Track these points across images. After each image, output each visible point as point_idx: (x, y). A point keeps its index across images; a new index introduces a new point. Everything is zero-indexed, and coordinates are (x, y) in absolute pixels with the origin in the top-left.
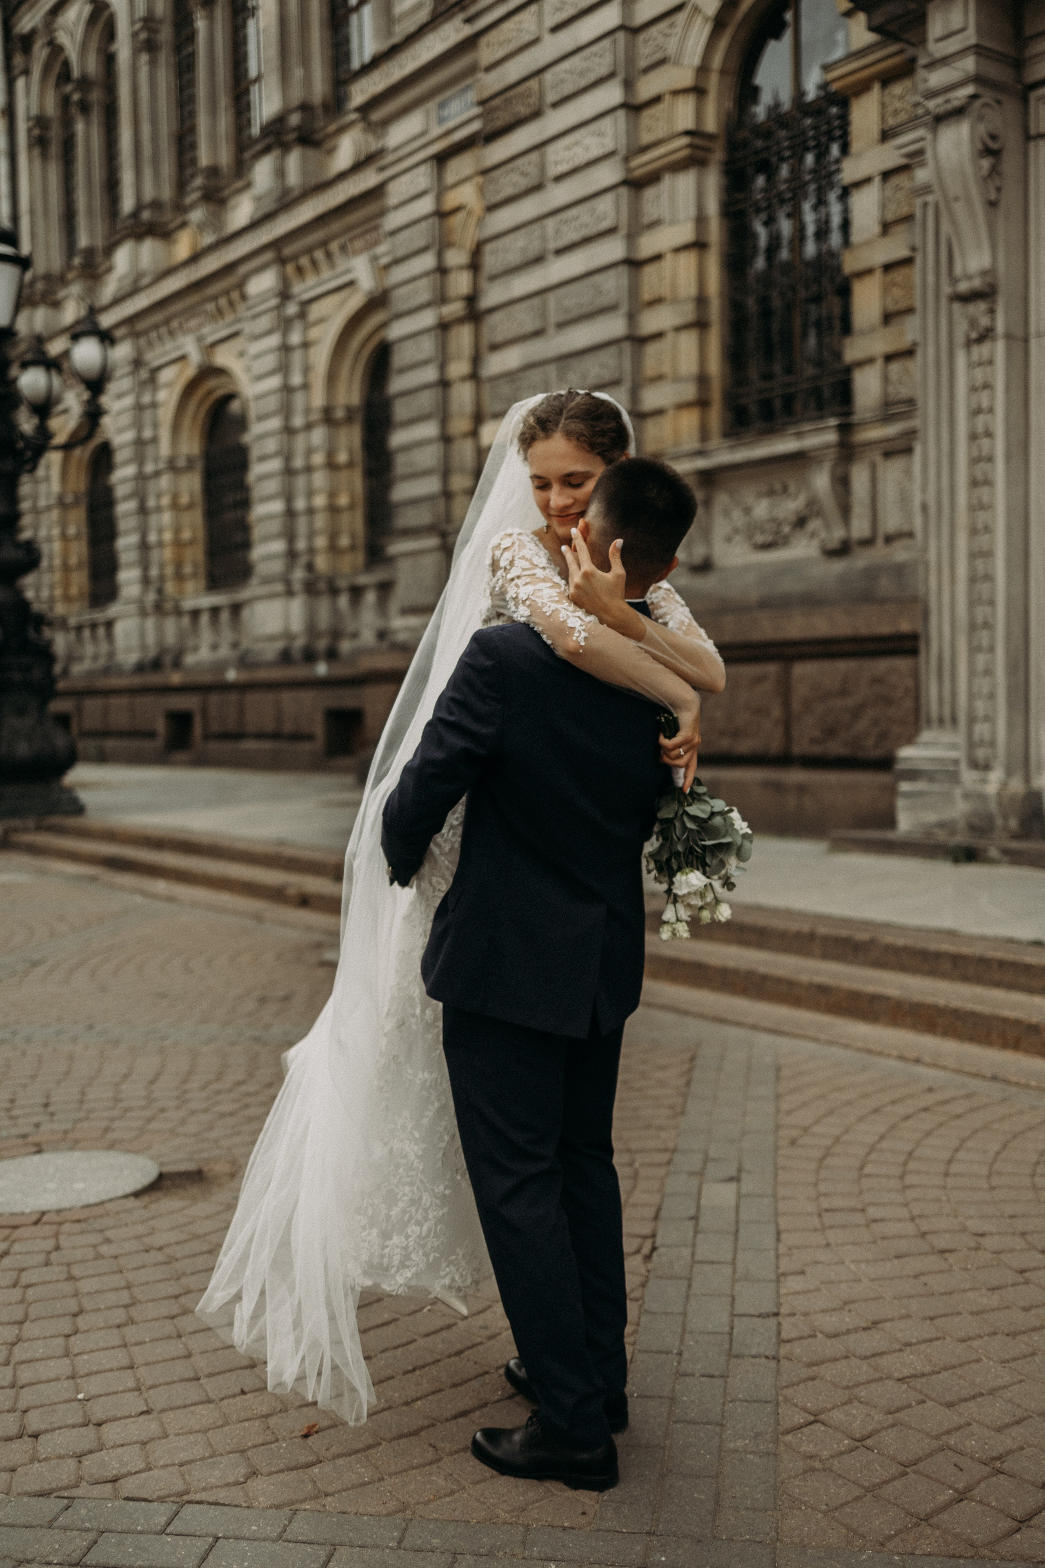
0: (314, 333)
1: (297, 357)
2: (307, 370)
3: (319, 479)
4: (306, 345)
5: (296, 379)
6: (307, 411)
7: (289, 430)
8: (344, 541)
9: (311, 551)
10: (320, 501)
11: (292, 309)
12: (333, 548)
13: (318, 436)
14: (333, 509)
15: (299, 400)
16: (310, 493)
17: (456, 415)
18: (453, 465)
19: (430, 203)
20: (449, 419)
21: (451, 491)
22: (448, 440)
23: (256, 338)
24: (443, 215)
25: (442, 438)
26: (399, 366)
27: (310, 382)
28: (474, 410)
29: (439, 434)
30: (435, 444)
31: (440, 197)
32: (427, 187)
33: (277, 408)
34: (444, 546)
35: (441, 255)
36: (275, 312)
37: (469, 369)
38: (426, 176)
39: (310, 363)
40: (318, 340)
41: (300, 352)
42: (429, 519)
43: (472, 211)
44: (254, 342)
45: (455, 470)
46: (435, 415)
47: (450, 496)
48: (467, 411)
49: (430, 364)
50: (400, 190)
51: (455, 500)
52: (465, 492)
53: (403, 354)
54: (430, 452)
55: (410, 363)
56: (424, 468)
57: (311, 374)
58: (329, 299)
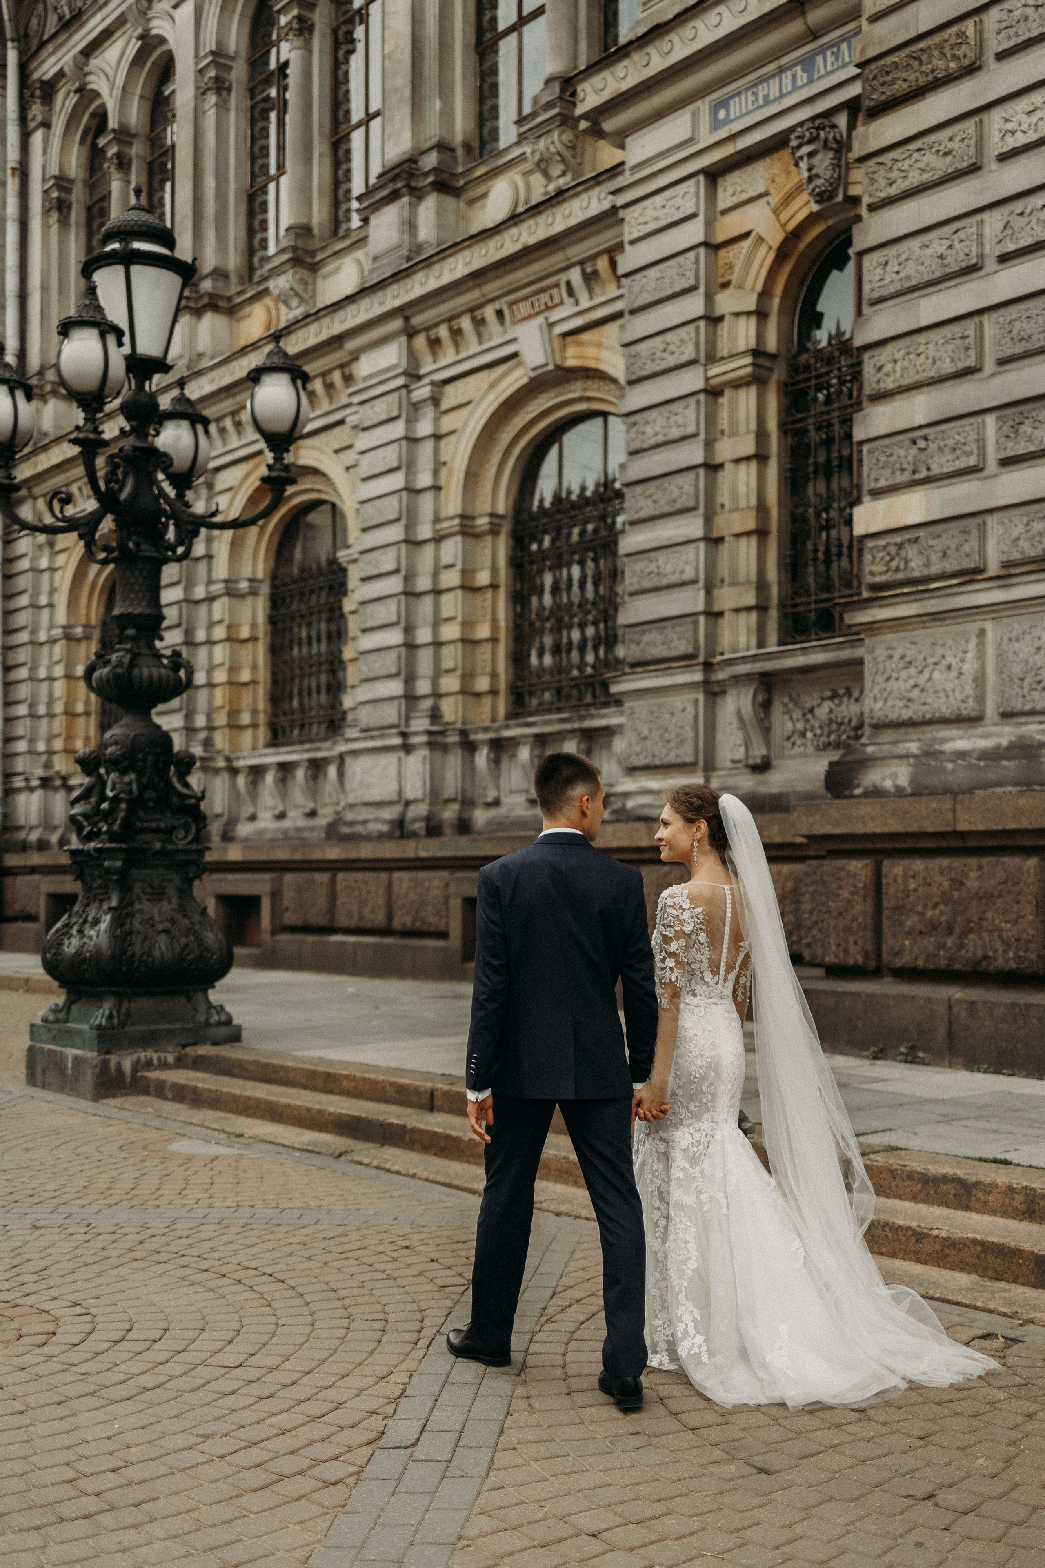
0: (447, 423)
1: (426, 450)
2: (438, 466)
3: (450, 604)
4: (437, 437)
5: (424, 479)
6: (437, 520)
7: (412, 543)
8: (483, 683)
10: (450, 631)
11: (422, 392)
12: (466, 691)
13: (451, 549)
14: (467, 642)
15: (427, 502)
16: (437, 622)
17: (727, 507)
18: (720, 575)
19: (694, 232)
20: (715, 513)
21: (716, 608)
22: (713, 541)
23: (364, 429)
24: (712, 247)
25: (705, 539)
26: (636, 446)
27: (442, 482)
28: (753, 501)
29: (700, 533)
30: (692, 546)
31: (709, 224)
32: (690, 211)
33: (394, 515)
34: (706, 682)
35: (709, 298)
36: (395, 395)
37: (748, 446)
38: (688, 197)
39: (443, 459)
40: (454, 432)
41: (428, 446)
42: (681, 647)
43: (760, 239)
44: (362, 434)
45: (722, 581)
46: (695, 509)
47: (714, 615)
48: (743, 503)
49: (687, 442)
50: (642, 220)
51: (720, 621)
52: (737, 610)
53: (642, 429)
54: (684, 557)
55: (653, 442)
56: (674, 579)
57: (444, 472)
58: (473, 379)
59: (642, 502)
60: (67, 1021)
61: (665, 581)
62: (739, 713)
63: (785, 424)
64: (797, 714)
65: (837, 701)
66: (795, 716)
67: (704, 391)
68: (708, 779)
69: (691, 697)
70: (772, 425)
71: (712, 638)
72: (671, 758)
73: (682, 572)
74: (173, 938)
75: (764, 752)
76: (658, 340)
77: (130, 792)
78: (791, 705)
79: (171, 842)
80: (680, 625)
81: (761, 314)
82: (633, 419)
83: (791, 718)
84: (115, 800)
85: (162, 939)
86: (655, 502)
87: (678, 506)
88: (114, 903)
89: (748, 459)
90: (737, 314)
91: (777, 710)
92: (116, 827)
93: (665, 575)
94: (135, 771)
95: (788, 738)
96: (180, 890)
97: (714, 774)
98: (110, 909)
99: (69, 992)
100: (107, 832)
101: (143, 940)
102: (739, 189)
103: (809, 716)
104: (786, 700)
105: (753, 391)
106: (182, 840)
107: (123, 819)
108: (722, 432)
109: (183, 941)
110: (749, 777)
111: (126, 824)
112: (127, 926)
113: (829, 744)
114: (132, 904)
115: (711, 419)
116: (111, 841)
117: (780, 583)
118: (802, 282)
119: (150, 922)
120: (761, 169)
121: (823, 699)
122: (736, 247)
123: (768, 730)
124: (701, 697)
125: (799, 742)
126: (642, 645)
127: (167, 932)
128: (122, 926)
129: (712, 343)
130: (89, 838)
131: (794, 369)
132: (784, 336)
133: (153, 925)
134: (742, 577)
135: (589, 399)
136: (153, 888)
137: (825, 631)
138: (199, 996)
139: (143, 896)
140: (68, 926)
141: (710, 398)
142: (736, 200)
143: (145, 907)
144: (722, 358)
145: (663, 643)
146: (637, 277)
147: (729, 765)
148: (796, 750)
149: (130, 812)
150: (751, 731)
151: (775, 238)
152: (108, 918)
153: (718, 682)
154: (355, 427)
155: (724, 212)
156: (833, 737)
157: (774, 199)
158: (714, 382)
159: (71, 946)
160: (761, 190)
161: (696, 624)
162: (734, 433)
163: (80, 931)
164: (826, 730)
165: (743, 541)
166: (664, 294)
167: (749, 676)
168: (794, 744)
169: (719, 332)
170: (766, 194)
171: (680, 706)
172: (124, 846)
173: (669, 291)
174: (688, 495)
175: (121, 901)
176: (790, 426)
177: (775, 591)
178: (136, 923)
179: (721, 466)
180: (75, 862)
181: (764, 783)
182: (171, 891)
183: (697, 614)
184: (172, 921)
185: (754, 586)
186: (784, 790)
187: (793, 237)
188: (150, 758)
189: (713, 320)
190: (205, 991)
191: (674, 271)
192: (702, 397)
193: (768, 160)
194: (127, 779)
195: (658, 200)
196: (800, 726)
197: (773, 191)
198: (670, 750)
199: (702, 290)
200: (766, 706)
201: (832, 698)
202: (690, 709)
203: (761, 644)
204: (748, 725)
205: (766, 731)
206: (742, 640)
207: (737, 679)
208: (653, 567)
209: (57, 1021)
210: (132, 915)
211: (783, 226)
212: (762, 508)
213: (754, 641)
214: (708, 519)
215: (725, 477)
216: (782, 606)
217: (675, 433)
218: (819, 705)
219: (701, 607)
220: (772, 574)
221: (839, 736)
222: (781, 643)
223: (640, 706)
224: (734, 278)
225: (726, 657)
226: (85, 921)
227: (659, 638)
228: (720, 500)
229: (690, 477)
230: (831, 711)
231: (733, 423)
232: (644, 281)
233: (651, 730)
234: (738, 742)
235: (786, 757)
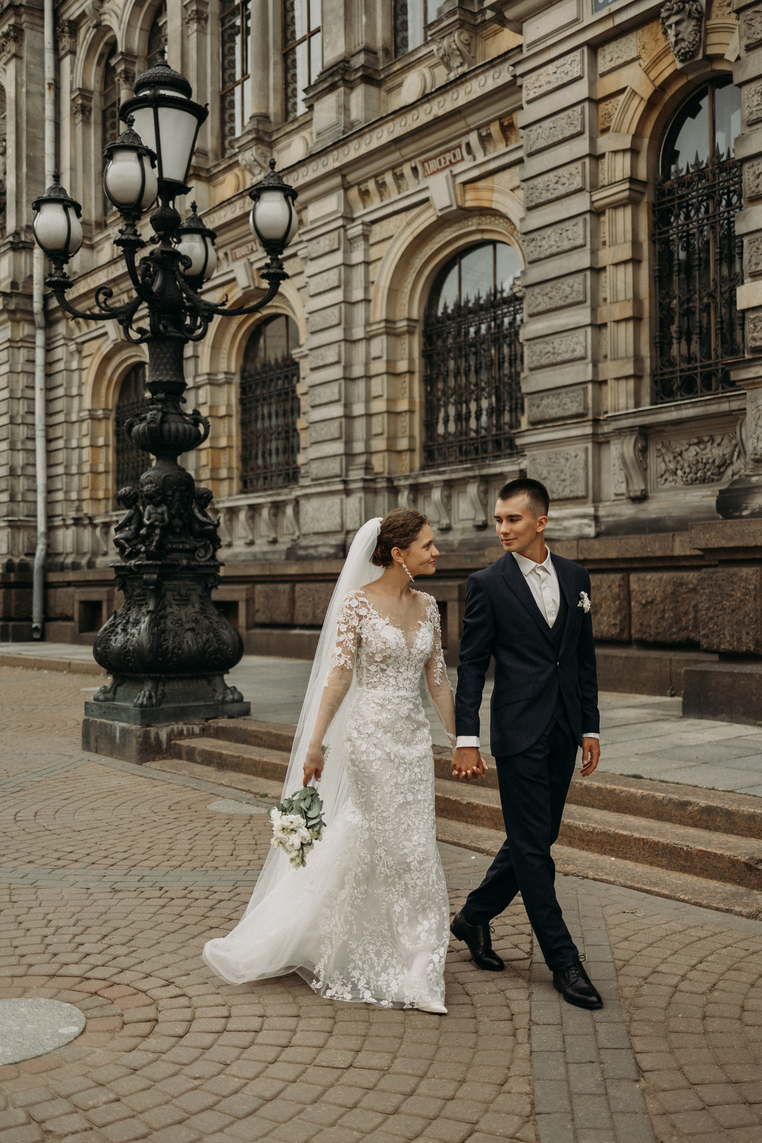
0: (375, 253)
1: (359, 273)
2: (368, 284)
3: (378, 386)
5: (358, 294)
6: (367, 324)
7: (349, 341)
8: (403, 444)
9: (369, 453)
10: (379, 406)
11: (356, 230)
12: (391, 450)
13: (379, 345)
14: (392, 414)
15: (360, 312)
16: (369, 399)
17: (608, 300)
18: (603, 353)
19: (581, 91)
20: (598, 306)
21: (601, 378)
22: (598, 327)
23: (312, 259)
24: (594, 102)
25: (591, 325)
26: (535, 256)
27: (371, 296)
28: (630, 295)
29: (588, 321)
30: (582, 331)
31: (592, 84)
32: (576, 75)
33: (336, 322)
34: (594, 435)
35: (593, 141)
36: (336, 233)
37: (626, 253)
38: (575, 64)
39: (371, 280)
40: (380, 259)
41: (360, 271)
42: (574, 408)
43: (634, 93)
44: (309, 263)
45: (606, 357)
46: (583, 302)
47: (599, 383)
48: (621, 297)
49: (576, 251)
50: (537, 84)
51: (604, 388)
52: (618, 379)
53: (539, 244)
54: (575, 339)
55: (548, 253)
56: (567, 356)
57: (372, 289)
58: (393, 219)
59: (540, 299)
60: (114, 699)
61: (559, 359)
62: (622, 457)
63: (654, 235)
64: (669, 457)
65: (702, 446)
66: (667, 459)
67: (590, 212)
68: (596, 509)
69: (582, 446)
70: (644, 236)
71: (598, 401)
72: (567, 493)
73: (574, 351)
74: (197, 635)
75: (643, 487)
76: (551, 175)
77: (163, 520)
78: (664, 451)
79: (194, 559)
80: (573, 392)
81: (634, 151)
82: (531, 236)
83: (664, 460)
84: (152, 527)
85: (189, 635)
86: (550, 298)
87: (569, 301)
88: (151, 608)
89: (625, 262)
90: (615, 152)
91: (652, 454)
92: (152, 548)
93: (559, 354)
94: (166, 504)
95: (662, 476)
96: (201, 597)
97: (601, 505)
98: (148, 612)
99: (115, 677)
100: (145, 552)
101: (174, 637)
102: (615, 56)
103: (679, 458)
104: (659, 447)
105: (629, 211)
106: (202, 558)
107: (157, 542)
108: (604, 243)
109: (205, 636)
110: (631, 506)
111: (160, 546)
112: (162, 626)
113: (697, 479)
114: (164, 608)
115: (595, 233)
116: (148, 559)
117: (651, 357)
118: (666, 126)
119: (179, 622)
120: (634, 40)
121: (690, 445)
122: (613, 101)
123: (645, 470)
124: (590, 446)
125: (671, 479)
126: (541, 409)
127: (192, 629)
128: (158, 625)
129: (595, 175)
130: (130, 557)
131: (660, 193)
132: (652, 169)
133: (181, 625)
134: (622, 353)
135: (483, 231)
136: (181, 596)
137: (689, 393)
138: (218, 679)
139: (173, 602)
140: (114, 625)
141: (594, 218)
142: (613, 64)
143: (174, 610)
144: (604, 186)
145: (559, 406)
146: (534, 127)
147: (613, 497)
148: (668, 485)
149: (162, 536)
150: (632, 471)
151: (646, 91)
152: (147, 619)
153: (603, 434)
154: (304, 258)
155: (603, 75)
156: (699, 474)
157: (645, 62)
158: (597, 204)
159: (118, 641)
160: (634, 55)
161: (585, 390)
162: (614, 243)
163: (124, 630)
164: (694, 468)
165: (622, 326)
166: (556, 139)
167: (631, 429)
168: (666, 480)
169: (600, 167)
170: (638, 58)
171: (573, 454)
172: (159, 563)
173: (561, 137)
174: (578, 292)
175: (156, 606)
176: (657, 237)
177: (647, 363)
178: (169, 623)
179: (604, 269)
180: (118, 576)
181: (644, 510)
182: (194, 598)
183: (586, 382)
184: (196, 621)
185: (632, 359)
186: (661, 515)
187: (660, 90)
188: (177, 494)
189: (596, 157)
190: (222, 676)
191: (564, 121)
192: (588, 216)
193: (640, 32)
194: (160, 510)
195: (551, 68)
196: (672, 466)
197: (643, 56)
198: (565, 487)
199: (587, 135)
200: (644, 451)
201: (698, 444)
202: (582, 455)
203: (637, 404)
204: (630, 466)
205: (644, 469)
206: (622, 402)
207: (620, 432)
208: (549, 348)
209: (106, 700)
210: (165, 617)
211: (653, 82)
212: (637, 300)
213: (632, 402)
214: (594, 310)
215: (606, 278)
216: (653, 375)
217: (566, 245)
218: (687, 450)
219: (589, 377)
220: (645, 351)
221: (705, 473)
222: (652, 404)
223: (541, 454)
224: (612, 124)
225: (610, 414)
226: (128, 622)
227: (556, 402)
228: (602, 295)
229: (580, 277)
230: (697, 454)
231: (613, 235)
232: (540, 130)
233: (549, 473)
234: (621, 480)
235: (660, 491)
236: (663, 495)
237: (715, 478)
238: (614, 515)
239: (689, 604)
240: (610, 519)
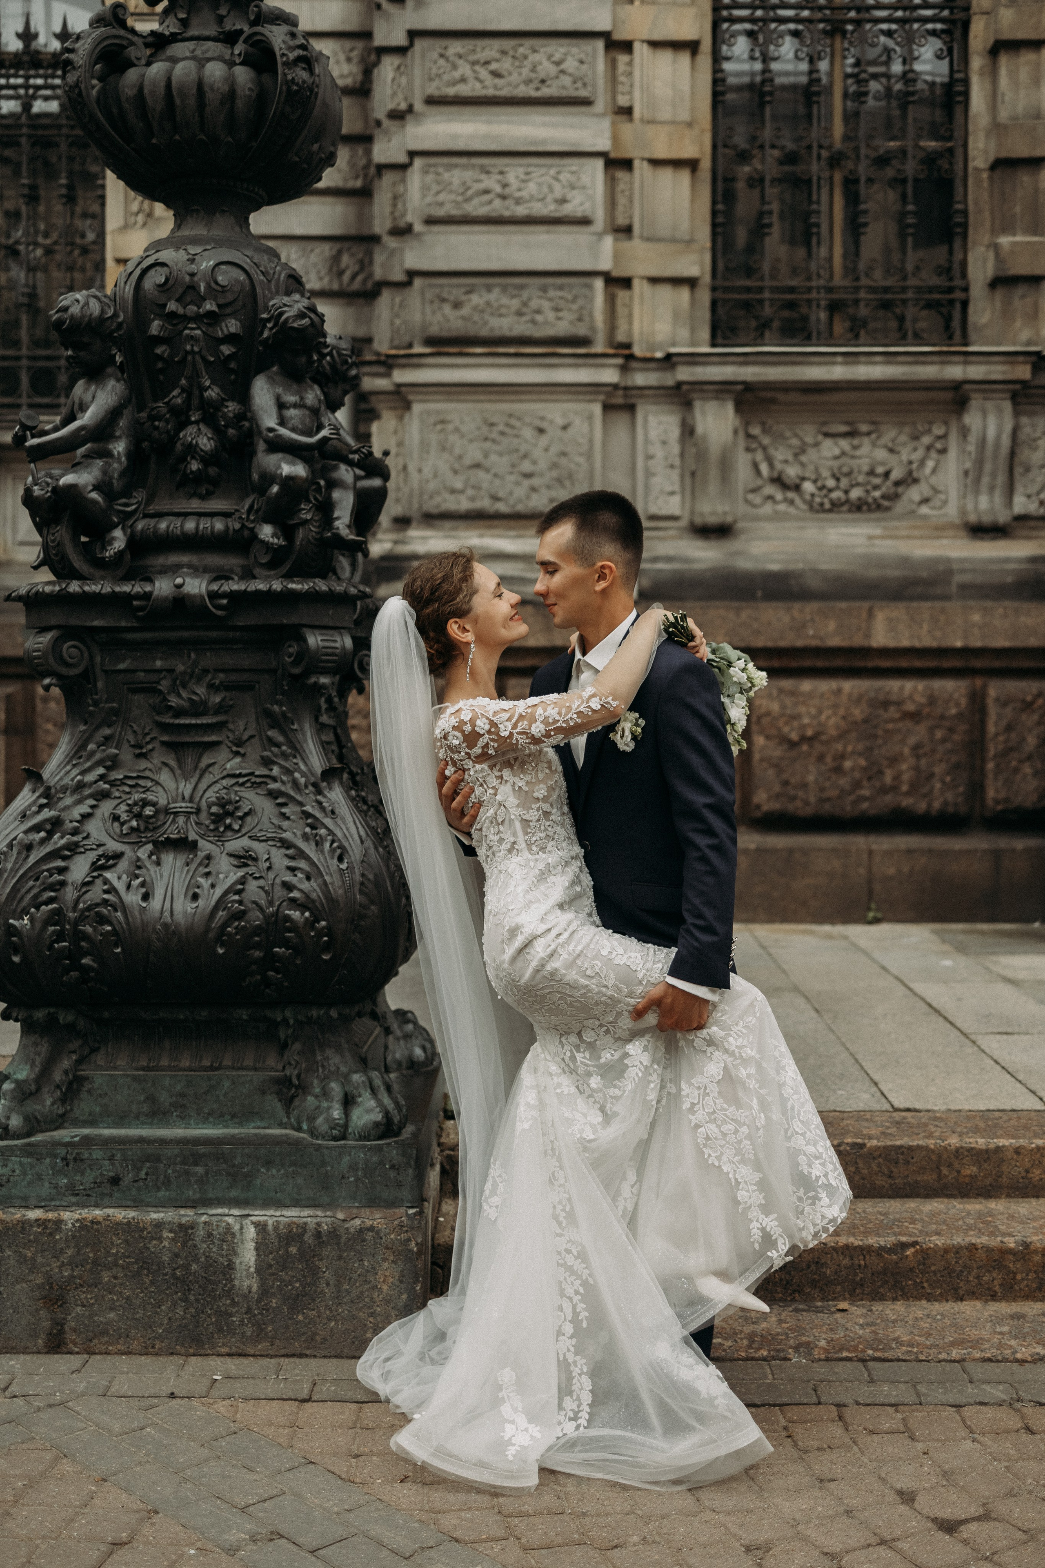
18: (617, 220)
21: (615, 272)
22: (618, 163)
25: (607, 156)
29: (602, 145)
30: (587, 162)
34: (615, 387)
37: (686, 26)
42: (562, 324)
45: (625, 229)
46: (596, 103)
47: (620, 282)
51: (631, 294)
52: (658, 281)
54: (566, 177)
56: (547, 210)
61: (520, 210)
64: (782, 454)
65: (856, 441)
66: (778, 457)
69: (587, 407)
71: (617, 318)
73: (559, 202)
75: (729, 507)
78: (765, 440)
80: (561, 288)
83: (767, 459)
86: (496, 74)
87: (551, 91)
93: (520, 201)
95: (758, 489)
103: (803, 458)
104: (755, 431)
110: (701, 544)
113: (845, 503)
121: (828, 436)
124: (599, 409)
145: (521, 314)
148: (769, 508)
153: (632, 390)
156: (854, 494)
161: (590, 290)
165: (666, 174)
167: (723, 386)
171: (559, 421)
174: (577, 78)
177: (706, 261)
179: (631, 46)
196: (791, 472)
201: (845, 435)
202: (579, 427)
206: (663, 330)
208: (490, 183)
213: (684, 334)
215: (634, 66)
218: (820, 444)
219: (606, 264)
220: (702, 235)
222: (712, 343)
223: (463, 411)
225: (675, 350)
227: (509, 303)
228: (618, 100)
229: (582, 48)
230: (847, 454)
234: (669, 488)
235: (756, 519)
236: (769, 528)
237: (886, 503)
238: (669, 559)
239: (903, 741)
240: (660, 566)
